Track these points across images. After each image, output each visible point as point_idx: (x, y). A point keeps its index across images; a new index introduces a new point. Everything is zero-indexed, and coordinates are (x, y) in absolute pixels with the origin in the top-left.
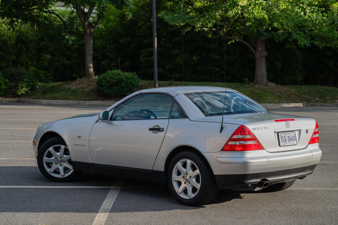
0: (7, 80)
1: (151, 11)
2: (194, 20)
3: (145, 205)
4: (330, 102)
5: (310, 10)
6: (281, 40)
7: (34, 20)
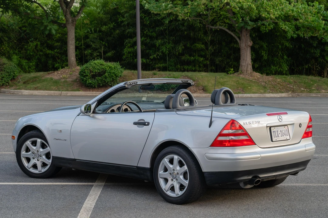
3: (130, 203)
4: (315, 92)
6: (268, 31)
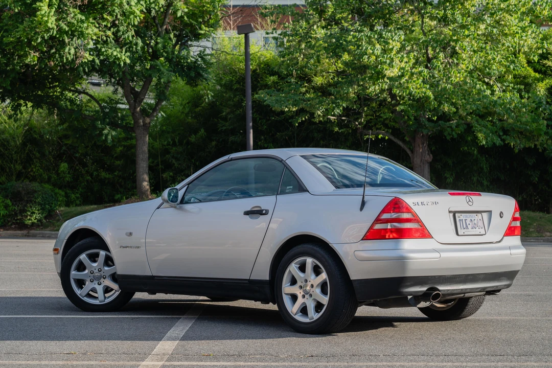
0: (9, 202)
1: (243, 93)
2: (313, 103)
4: (534, 235)
5: (501, 87)
6: (455, 136)
7: (53, 104)
